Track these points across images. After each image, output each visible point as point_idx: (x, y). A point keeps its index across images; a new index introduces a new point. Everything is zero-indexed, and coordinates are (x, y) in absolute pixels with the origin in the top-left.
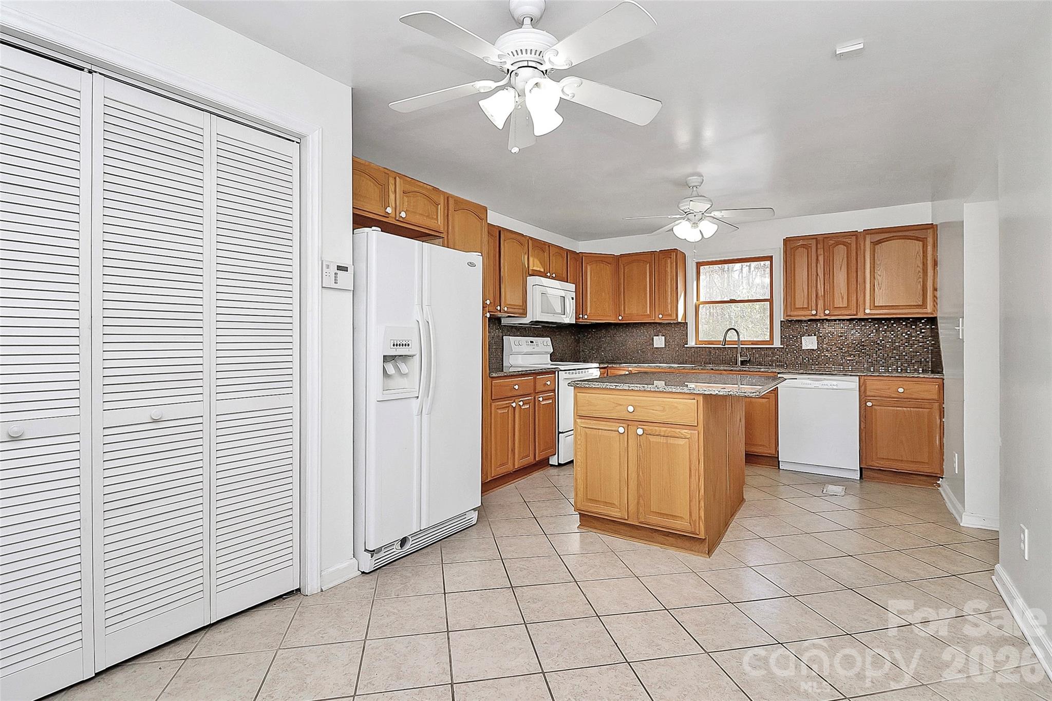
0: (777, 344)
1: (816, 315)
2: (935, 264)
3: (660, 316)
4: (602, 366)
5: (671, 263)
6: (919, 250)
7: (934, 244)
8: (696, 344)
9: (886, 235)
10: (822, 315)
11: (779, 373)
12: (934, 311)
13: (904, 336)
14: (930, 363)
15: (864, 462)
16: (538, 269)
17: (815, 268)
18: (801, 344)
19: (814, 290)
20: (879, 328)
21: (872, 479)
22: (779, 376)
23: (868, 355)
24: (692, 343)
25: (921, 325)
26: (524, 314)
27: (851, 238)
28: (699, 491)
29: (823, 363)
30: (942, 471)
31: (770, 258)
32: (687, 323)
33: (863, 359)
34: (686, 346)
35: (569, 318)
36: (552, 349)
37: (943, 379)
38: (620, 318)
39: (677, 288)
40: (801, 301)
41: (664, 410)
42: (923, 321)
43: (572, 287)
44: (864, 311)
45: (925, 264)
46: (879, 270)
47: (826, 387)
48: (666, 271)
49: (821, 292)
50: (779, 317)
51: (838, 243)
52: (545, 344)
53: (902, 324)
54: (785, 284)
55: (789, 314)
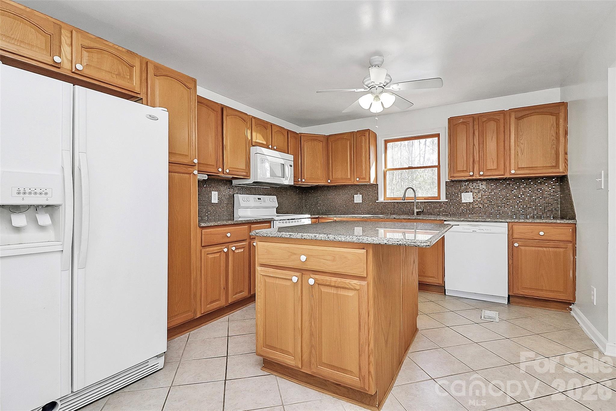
0: (443, 199)
1: (472, 176)
2: (566, 133)
3: (358, 179)
4: (314, 216)
5: (365, 139)
6: (553, 123)
7: (565, 117)
8: (384, 200)
9: (527, 112)
10: (478, 176)
11: (445, 221)
12: (565, 171)
13: (539, 191)
14: (559, 212)
15: (511, 291)
16: (261, 142)
17: (472, 140)
18: (461, 198)
19: (472, 156)
20: (520, 186)
21: (518, 303)
22: (445, 223)
23: (511, 206)
24: (381, 199)
25: (552, 183)
26: (247, 176)
27: (499, 116)
28: (369, 345)
29: (477, 213)
30: (574, 299)
31: (438, 135)
32: (378, 184)
33: (508, 209)
34: (377, 201)
35: (288, 181)
36: (278, 204)
37: (576, 224)
38: (329, 181)
39: (369, 158)
40: (461, 164)
41: (334, 260)
42: (554, 180)
43: (291, 157)
44: (510, 172)
45: (557, 134)
46: (521, 140)
47: (482, 231)
48: (361, 146)
49: (477, 158)
50: (445, 178)
51: (489, 120)
52: (272, 201)
53: (538, 182)
54: (449, 152)
55: (452, 175)
